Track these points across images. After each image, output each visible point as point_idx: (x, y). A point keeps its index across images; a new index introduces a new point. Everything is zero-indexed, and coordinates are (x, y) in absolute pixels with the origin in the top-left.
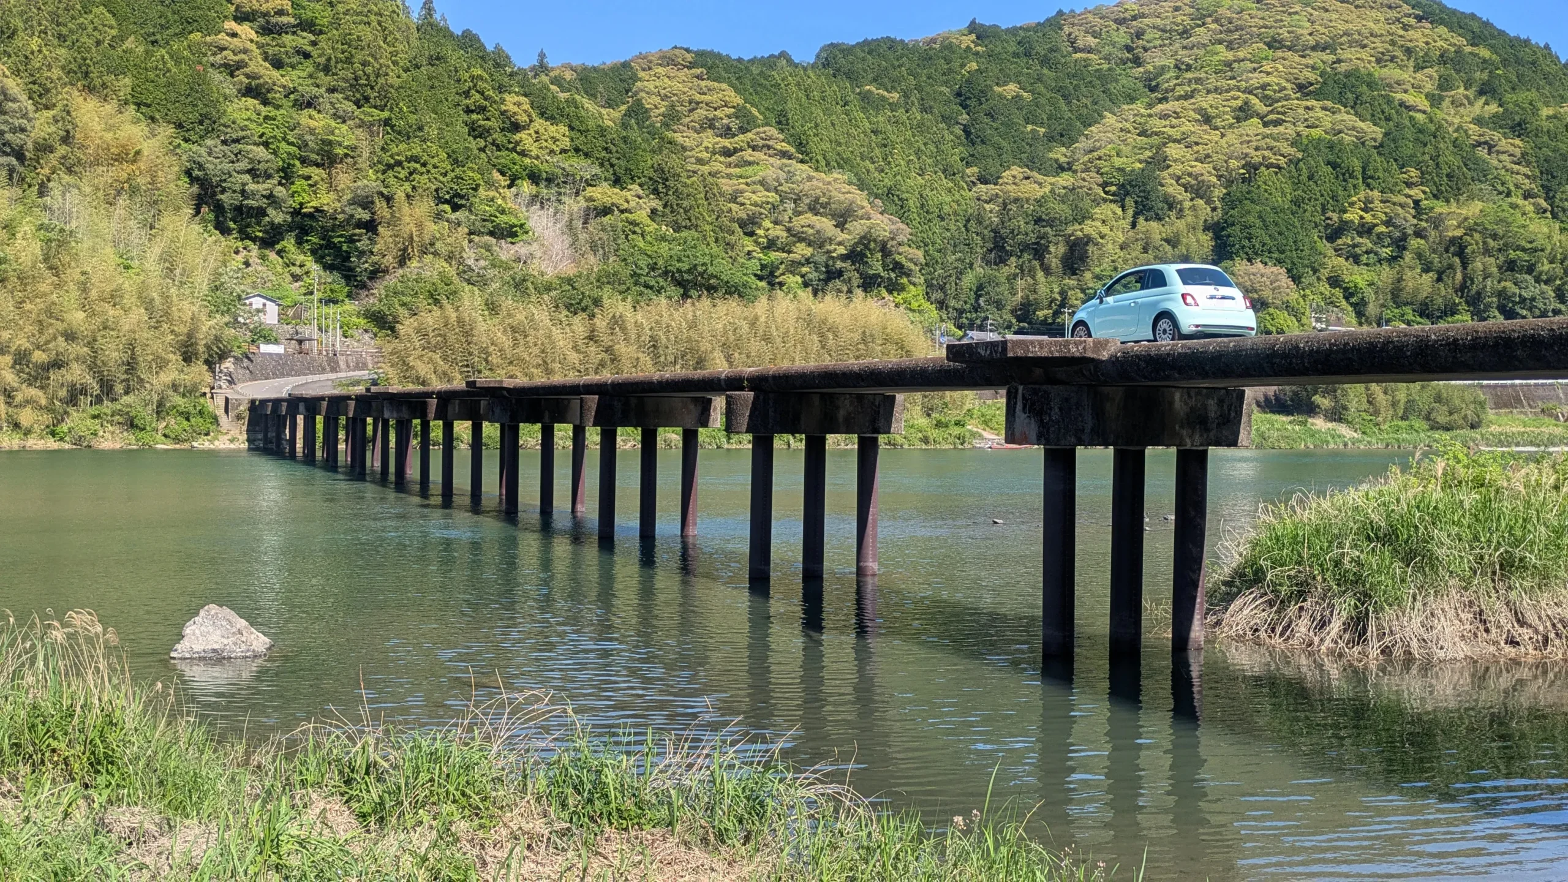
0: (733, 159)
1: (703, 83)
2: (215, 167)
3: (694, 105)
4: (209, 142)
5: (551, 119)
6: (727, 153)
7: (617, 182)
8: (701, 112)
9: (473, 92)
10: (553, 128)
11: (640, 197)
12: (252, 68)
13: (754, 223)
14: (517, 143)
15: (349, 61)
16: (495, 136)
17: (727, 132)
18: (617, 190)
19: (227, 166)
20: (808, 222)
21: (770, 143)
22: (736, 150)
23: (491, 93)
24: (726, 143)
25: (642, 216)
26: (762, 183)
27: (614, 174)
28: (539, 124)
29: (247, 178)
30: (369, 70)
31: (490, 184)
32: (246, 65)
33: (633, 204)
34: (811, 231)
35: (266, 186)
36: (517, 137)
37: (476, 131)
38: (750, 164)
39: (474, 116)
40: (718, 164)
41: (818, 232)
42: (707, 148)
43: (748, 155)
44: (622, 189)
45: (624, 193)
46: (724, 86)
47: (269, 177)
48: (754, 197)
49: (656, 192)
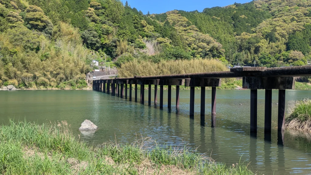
0: (186, 32)
1: (180, 17)
2: (87, 35)
3: (178, 21)
4: (85, 31)
5: (150, 25)
6: (185, 31)
7: (163, 37)
8: (180, 23)
9: (135, 20)
10: (151, 27)
11: (168, 40)
12: (93, 16)
13: (190, 44)
14: (144, 30)
15: (112, 14)
16: (139, 28)
17: (185, 26)
18: (163, 39)
19: (89, 35)
20: (201, 44)
21: (194, 28)
22: (187, 30)
23: (139, 20)
24: (185, 28)
25: (168, 43)
26: (192, 36)
27: (163, 35)
28: (148, 26)
29: (92, 37)
30: (115, 16)
31: (139, 38)
32: (92, 16)
33: (166, 41)
34: (202, 46)
35: (96, 39)
36: (144, 28)
37: (136, 27)
38: (189, 33)
39: (136, 25)
40: (183, 33)
41: (203, 46)
42: (181, 30)
43: (189, 31)
44: (164, 38)
45: (165, 39)
46: (184, 17)
47: (97, 37)
48: (191, 39)
49: (171, 39)
